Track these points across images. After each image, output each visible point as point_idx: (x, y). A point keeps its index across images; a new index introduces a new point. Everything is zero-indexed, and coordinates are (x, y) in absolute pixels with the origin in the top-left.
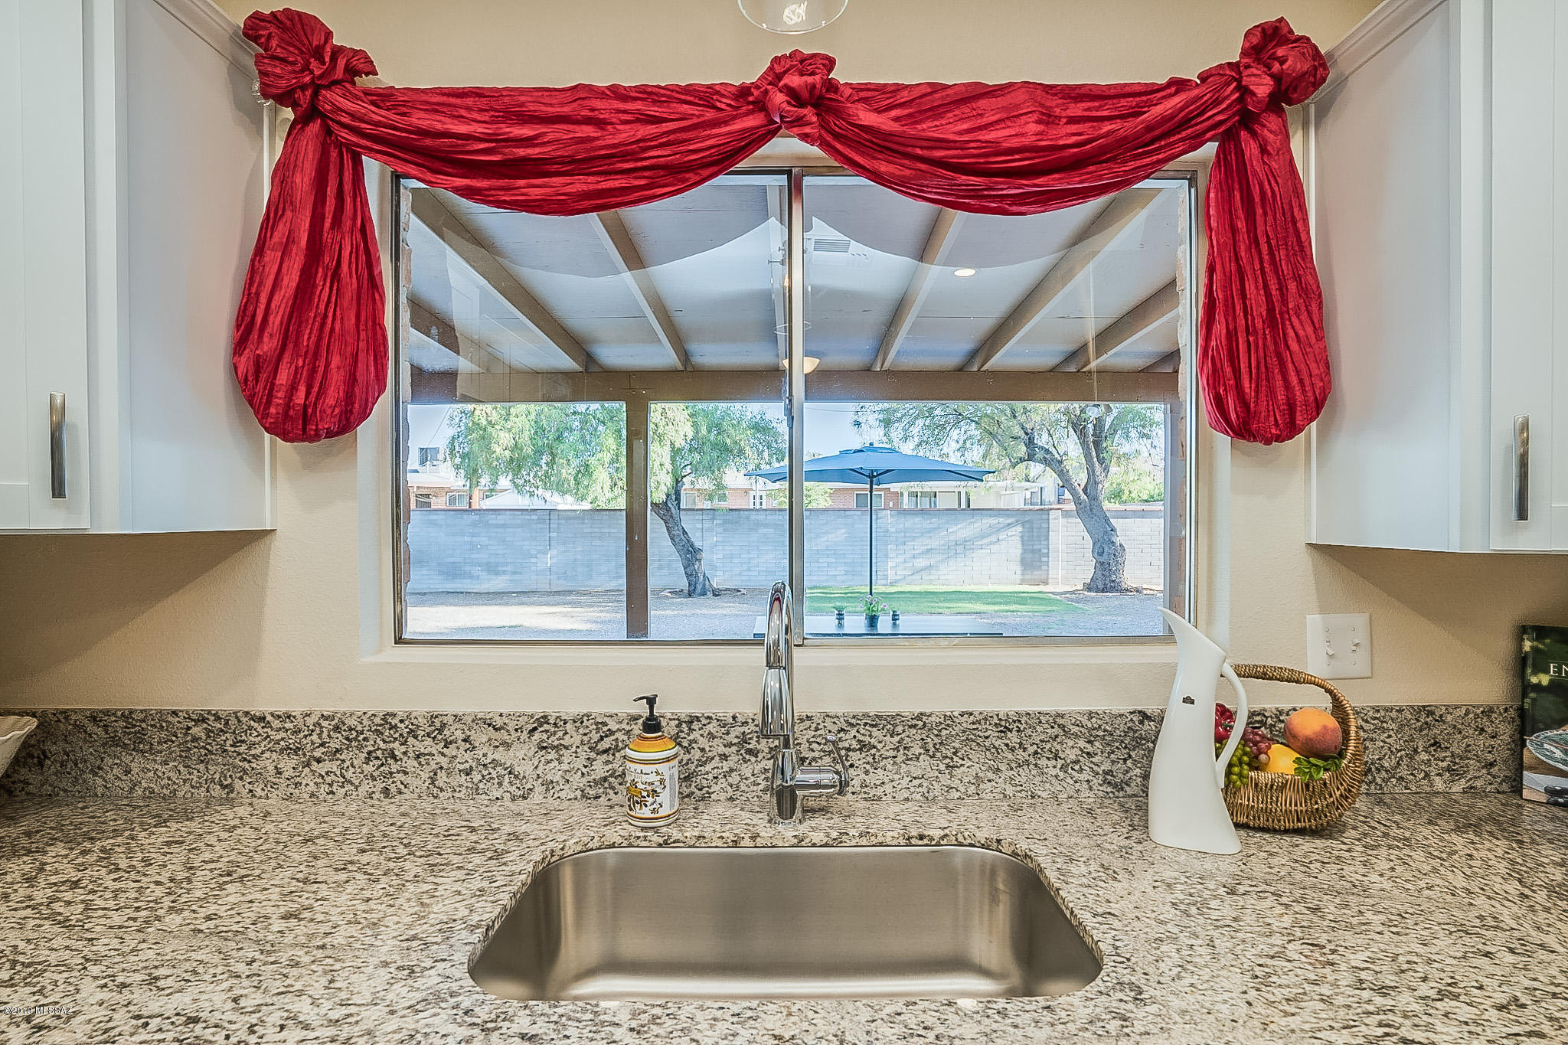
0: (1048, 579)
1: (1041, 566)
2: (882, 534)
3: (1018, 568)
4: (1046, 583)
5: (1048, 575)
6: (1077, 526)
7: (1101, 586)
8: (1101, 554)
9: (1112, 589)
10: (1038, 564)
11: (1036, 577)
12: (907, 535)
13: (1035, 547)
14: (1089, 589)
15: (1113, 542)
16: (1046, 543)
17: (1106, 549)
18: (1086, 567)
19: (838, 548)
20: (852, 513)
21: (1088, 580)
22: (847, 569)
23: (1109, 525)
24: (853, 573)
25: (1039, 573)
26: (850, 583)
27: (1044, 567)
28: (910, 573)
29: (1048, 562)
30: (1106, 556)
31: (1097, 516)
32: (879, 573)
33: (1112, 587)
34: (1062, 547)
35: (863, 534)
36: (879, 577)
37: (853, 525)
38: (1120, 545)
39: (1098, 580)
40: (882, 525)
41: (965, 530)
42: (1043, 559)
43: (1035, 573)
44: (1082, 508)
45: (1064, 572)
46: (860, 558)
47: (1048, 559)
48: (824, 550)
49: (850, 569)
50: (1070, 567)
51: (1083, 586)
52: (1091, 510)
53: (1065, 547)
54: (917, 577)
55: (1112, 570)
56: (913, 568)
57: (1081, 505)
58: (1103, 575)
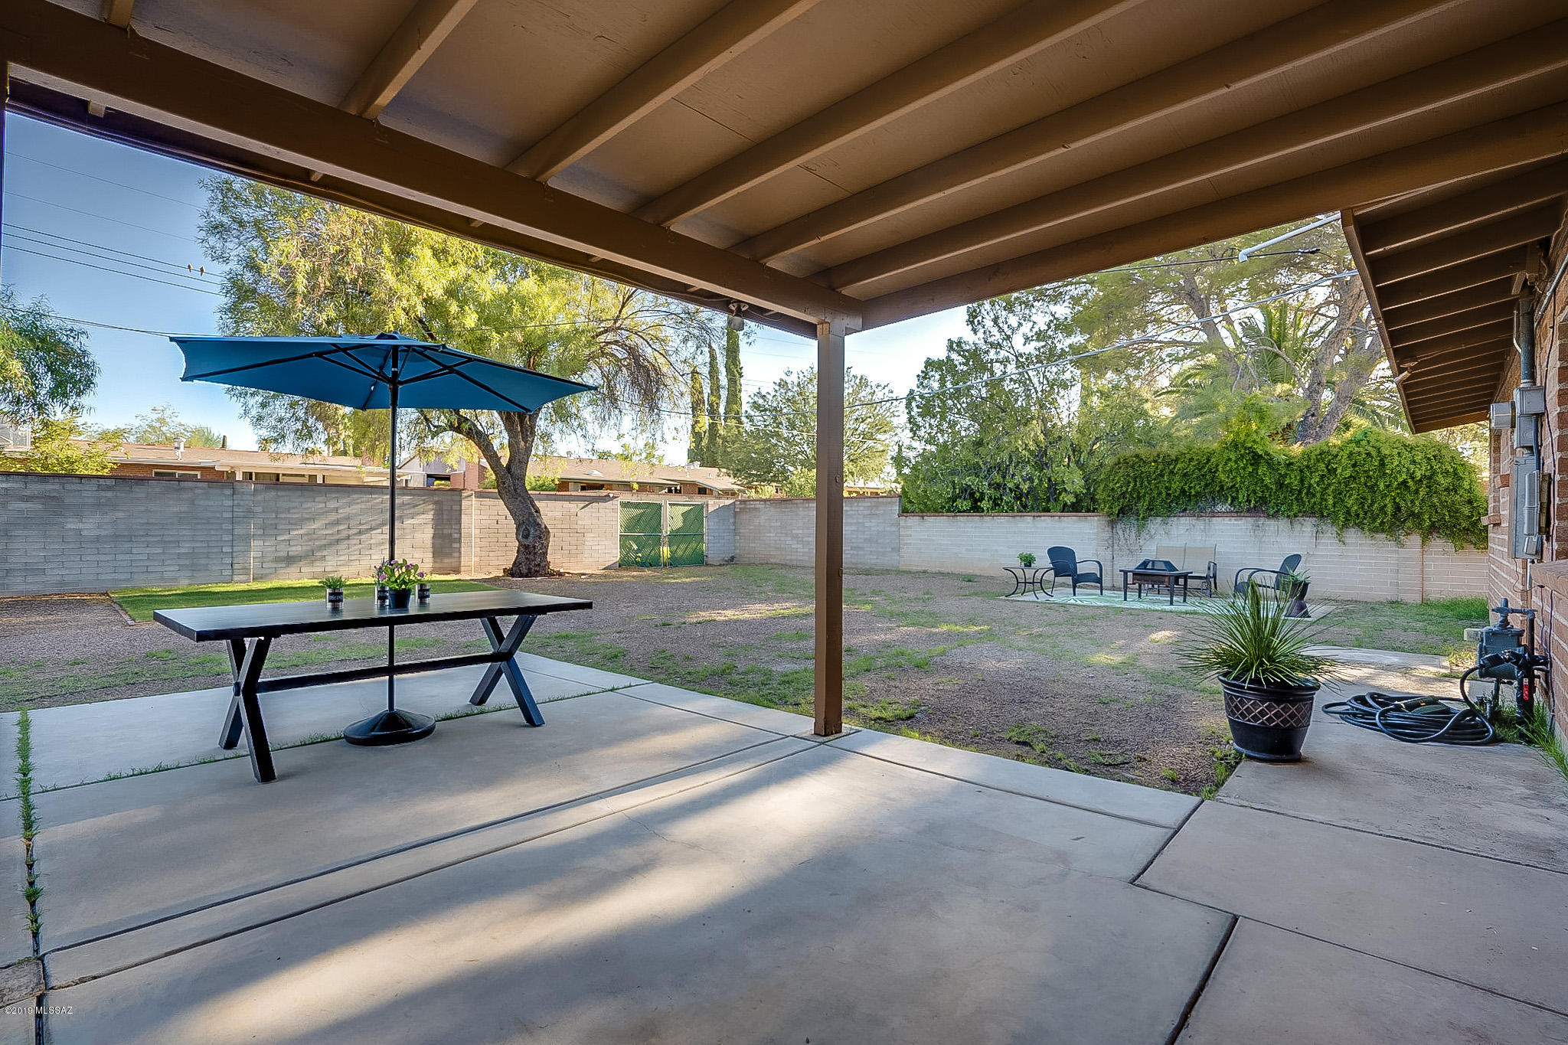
0: (459, 566)
1: (450, 553)
2: (242, 514)
3: (428, 557)
4: (457, 571)
5: (460, 562)
6: (499, 507)
7: (525, 571)
8: (526, 537)
9: (536, 574)
10: (447, 550)
11: (445, 565)
12: (280, 516)
13: (446, 532)
14: (513, 575)
15: (538, 524)
16: (457, 527)
17: (532, 531)
18: (500, 553)
19: (166, 533)
20: (190, 484)
21: (509, 565)
22: (182, 562)
23: (534, 506)
24: (194, 568)
25: (450, 560)
26: (187, 582)
27: (456, 555)
28: (284, 565)
29: (460, 547)
30: (531, 539)
31: (522, 497)
32: (236, 566)
33: (536, 571)
34: (474, 532)
35: (210, 515)
36: (236, 572)
37: (193, 501)
38: (546, 527)
39: (521, 564)
40: (242, 503)
41: (363, 512)
42: (455, 545)
43: (446, 561)
44: (505, 488)
45: (478, 559)
46: (205, 547)
47: (460, 546)
48: (142, 536)
49: (187, 562)
50: (483, 554)
51: (504, 572)
52: (515, 490)
53: (478, 531)
54: (293, 570)
55: (535, 553)
56: (290, 560)
57: (504, 484)
58: (527, 558)
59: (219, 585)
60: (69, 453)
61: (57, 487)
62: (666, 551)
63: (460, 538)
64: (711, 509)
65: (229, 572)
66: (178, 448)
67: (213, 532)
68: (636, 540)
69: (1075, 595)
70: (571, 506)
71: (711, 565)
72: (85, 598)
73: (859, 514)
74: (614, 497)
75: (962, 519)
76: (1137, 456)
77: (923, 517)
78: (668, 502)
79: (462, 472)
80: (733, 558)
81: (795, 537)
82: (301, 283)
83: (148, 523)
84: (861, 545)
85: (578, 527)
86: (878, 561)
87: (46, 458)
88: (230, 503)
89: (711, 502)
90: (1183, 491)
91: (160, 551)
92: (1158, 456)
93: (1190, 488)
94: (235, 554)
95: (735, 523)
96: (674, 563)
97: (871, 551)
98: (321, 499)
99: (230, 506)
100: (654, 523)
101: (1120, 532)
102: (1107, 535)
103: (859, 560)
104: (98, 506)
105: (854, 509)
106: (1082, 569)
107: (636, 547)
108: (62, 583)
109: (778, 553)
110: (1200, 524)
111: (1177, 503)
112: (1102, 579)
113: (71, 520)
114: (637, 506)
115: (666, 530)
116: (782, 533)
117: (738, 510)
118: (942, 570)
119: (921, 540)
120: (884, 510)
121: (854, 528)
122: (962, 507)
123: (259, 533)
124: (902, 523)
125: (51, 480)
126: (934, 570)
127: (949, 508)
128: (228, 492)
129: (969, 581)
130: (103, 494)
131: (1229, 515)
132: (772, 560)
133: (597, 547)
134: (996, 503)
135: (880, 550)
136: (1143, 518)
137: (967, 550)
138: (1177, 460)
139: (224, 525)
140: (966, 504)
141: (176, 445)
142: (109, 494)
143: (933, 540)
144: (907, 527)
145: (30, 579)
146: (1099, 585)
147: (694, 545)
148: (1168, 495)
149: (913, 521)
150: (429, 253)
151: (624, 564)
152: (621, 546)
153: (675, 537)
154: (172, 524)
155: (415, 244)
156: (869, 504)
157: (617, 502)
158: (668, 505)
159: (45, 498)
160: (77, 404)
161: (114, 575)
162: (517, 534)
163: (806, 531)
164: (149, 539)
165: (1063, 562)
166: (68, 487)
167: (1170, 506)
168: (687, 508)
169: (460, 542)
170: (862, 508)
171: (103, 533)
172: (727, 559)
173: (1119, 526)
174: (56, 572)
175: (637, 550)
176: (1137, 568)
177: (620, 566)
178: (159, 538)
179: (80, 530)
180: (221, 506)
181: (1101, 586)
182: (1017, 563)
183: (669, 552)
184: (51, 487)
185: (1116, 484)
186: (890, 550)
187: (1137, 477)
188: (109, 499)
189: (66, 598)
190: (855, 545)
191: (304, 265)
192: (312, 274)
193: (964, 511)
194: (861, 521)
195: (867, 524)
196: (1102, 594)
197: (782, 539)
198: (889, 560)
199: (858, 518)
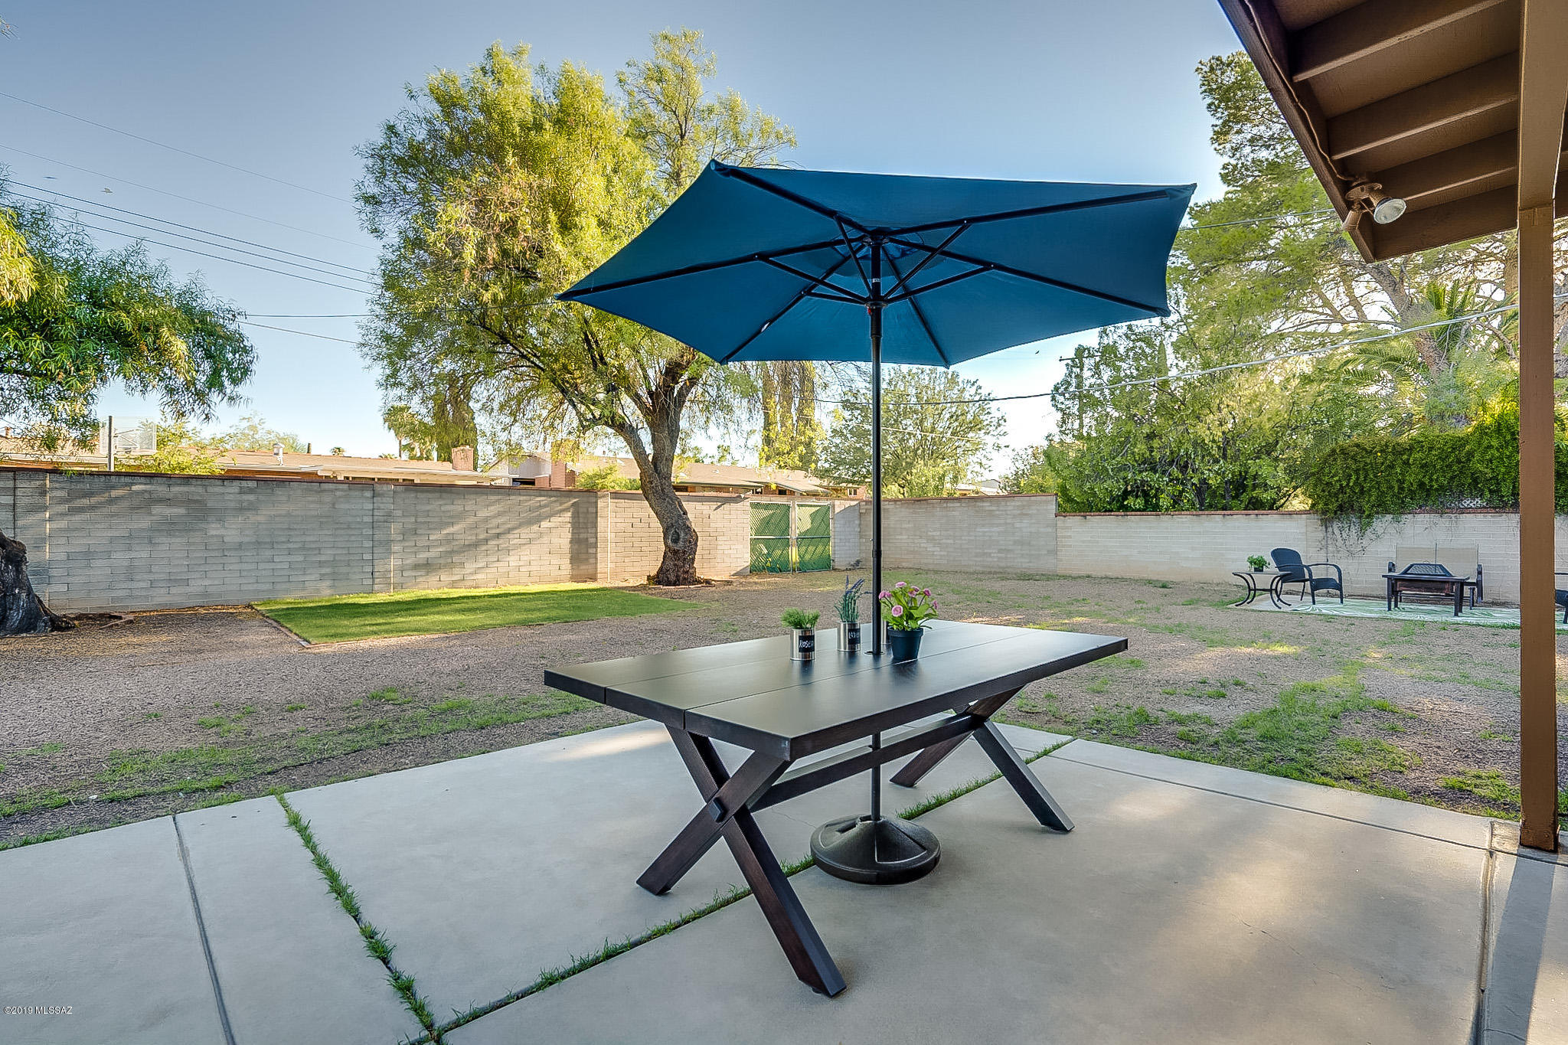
0: (596, 573)
1: (587, 559)
2: (382, 518)
3: (566, 563)
4: (594, 579)
5: (597, 569)
6: (643, 511)
7: (672, 578)
8: (676, 541)
9: (683, 582)
10: (584, 556)
11: (582, 572)
12: (419, 520)
13: (582, 536)
14: (659, 583)
15: (688, 527)
16: (593, 531)
17: (682, 535)
18: (635, 559)
19: (308, 539)
20: (331, 486)
21: (653, 573)
22: (324, 571)
23: (681, 506)
24: (335, 577)
25: (587, 567)
26: (329, 592)
27: (592, 561)
28: (423, 573)
29: (596, 553)
30: (681, 543)
31: (670, 498)
32: (376, 575)
33: (685, 579)
34: (610, 536)
35: (350, 519)
36: (377, 581)
37: (334, 504)
38: (694, 530)
39: (668, 571)
40: (382, 506)
41: (499, 514)
42: (591, 551)
43: (583, 567)
44: (653, 487)
45: (613, 565)
46: (346, 554)
47: (597, 551)
48: (283, 542)
49: (328, 570)
50: (619, 559)
51: (648, 579)
52: (662, 490)
53: (613, 535)
54: (433, 579)
55: (685, 559)
56: (428, 567)
57: (652, 483)
58: (675, 565)
59: (361, 595)
60: (181, 459)
61: (200, 490)
62: (794, 555)
63: (596, 543)
64: (837, 510)
65: (370, 582)
66: (277, 454)
67: (353, 538)
68: (766, 542)
69: (1314, 603)
70: (704, 507)
71: (839, 570)
72: (231, 611)
73: (1007, 514)
74: (745, 498)
75: (1133, 520)
76: (1357, 446)
77: (1085, 516)
78: (797, 503)
79: (548, 475)
80: (858, 562)
81: (931, 539)
82: (469, 254)
83: (290, 529)
84: (1010, 547)
85: (711, 530)
86: (1031, 564)
87: (159, 464)
88: (370, 506)
89: (837, 502)
90: (1422, 485)
91: (301, 558)
92: (1387, 446)
93: (1431, 480)
94: (376, 562)
95: (860, 524)
96: (803, 568)
97: (1023, 554)
98: (460, 502)
99: (369, 510)
100: (783, 525)
101: (1337, 532)
102: (1321, 535)
103: (1009, 564)
104: (241, 509)
105: (1001, 509)
106: (1318, 573)
107: (766, 552)
108: (205, 594)
109: (912, 556)
110: (1444, 522)
111: (1411, 499)
112: (1341, 585)
113: (213, 526)
114: (767, 507)
115: (794, 533)
116: (915, 535)
117: (864, 511)
118: (1110, 574)
119: (1083, 542)
120: (1038, 510)
121: (1001, 529)
122: (1134, 505)
123: (399, 539)
124: (1060, 524)
125: (194, 481)
126: (1099, 575)
127: (1118, 505)
128: (368, 494)
129: (1164, 587)
130: (246, 497)
131: (1479, 511)
132: (904, 565)
133: (730, 551)
134: (1176, 501)
135: (1033, 552)
136: (1369, 516)
137: (1139, 552)
138: (1411, 449)
139: (364, 530)
140: (1139, 503)
141: (276, 451)
142: (251, 497)
143: (1098, 542)
144: (1067, 528)
145: (173, 590)
146: (1338, 592)
147: (820, 548)
148: (1401, 489)
149: (1074, 522)
150: (594, 222)
151: (755, 569)
152: (752, 550)
153: (803, 538)
154: (314, 529)
155: (578, 214)
156: (1020, 503)
157: (747, 503)
158: (796, 506)
159: (188, 502)
160: (235, 394)
161: (255, 585)
162: (665, 538)
163: (943, 533)
164: (291, 546)
165: (1289, 566)
166: (211, 489)
167: (1403, 502)
168: (814, 509)
169: (596, 547)
170: (1010, 508)
171: (246, 539)
172: (852, 563)
173: (1336, 526)
174: (200, 582)
175: (768, 553)
176: (1403, 573)
177: (751, 572)
178: (299, 545)
179: (223, 537)
180: (361, 509)
181: (1341, 593)
182: (1246, 567)
183: (798, 557)
184: (195, 490)
185: (1332, 477)
186: (1046, 552)
187: (1359, 470)
188: (251, 503)
189: (211, 611)
190: (1003, 547)
191: (474, 234)
192: (481, 245)
193: (1139, 510)
194: (1009, 521)
195: (1018, 525)
196: (1342, 602)
197: (916, 541)
198: (1047, 564)
199: (1006, 519)
